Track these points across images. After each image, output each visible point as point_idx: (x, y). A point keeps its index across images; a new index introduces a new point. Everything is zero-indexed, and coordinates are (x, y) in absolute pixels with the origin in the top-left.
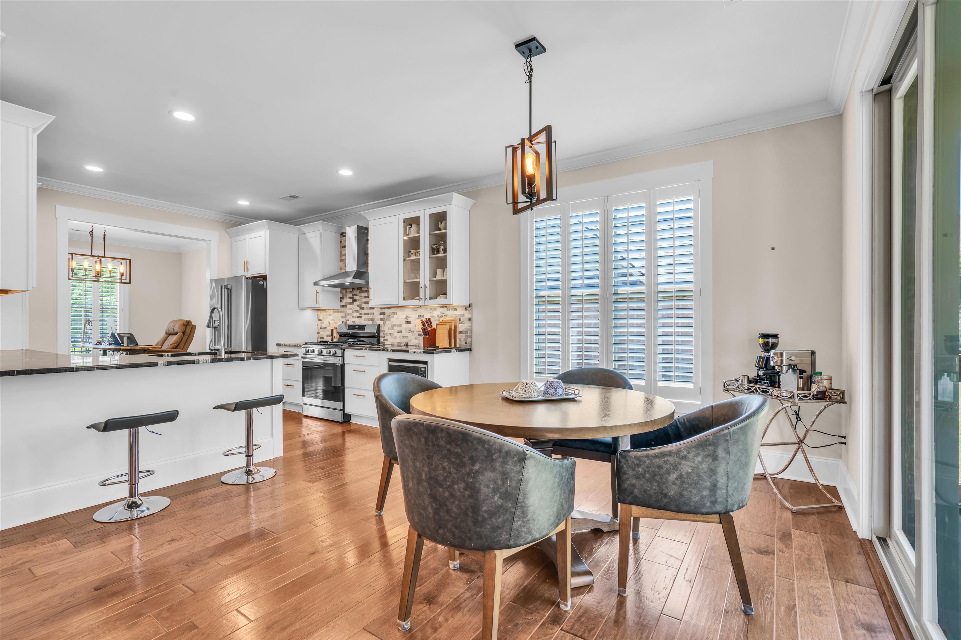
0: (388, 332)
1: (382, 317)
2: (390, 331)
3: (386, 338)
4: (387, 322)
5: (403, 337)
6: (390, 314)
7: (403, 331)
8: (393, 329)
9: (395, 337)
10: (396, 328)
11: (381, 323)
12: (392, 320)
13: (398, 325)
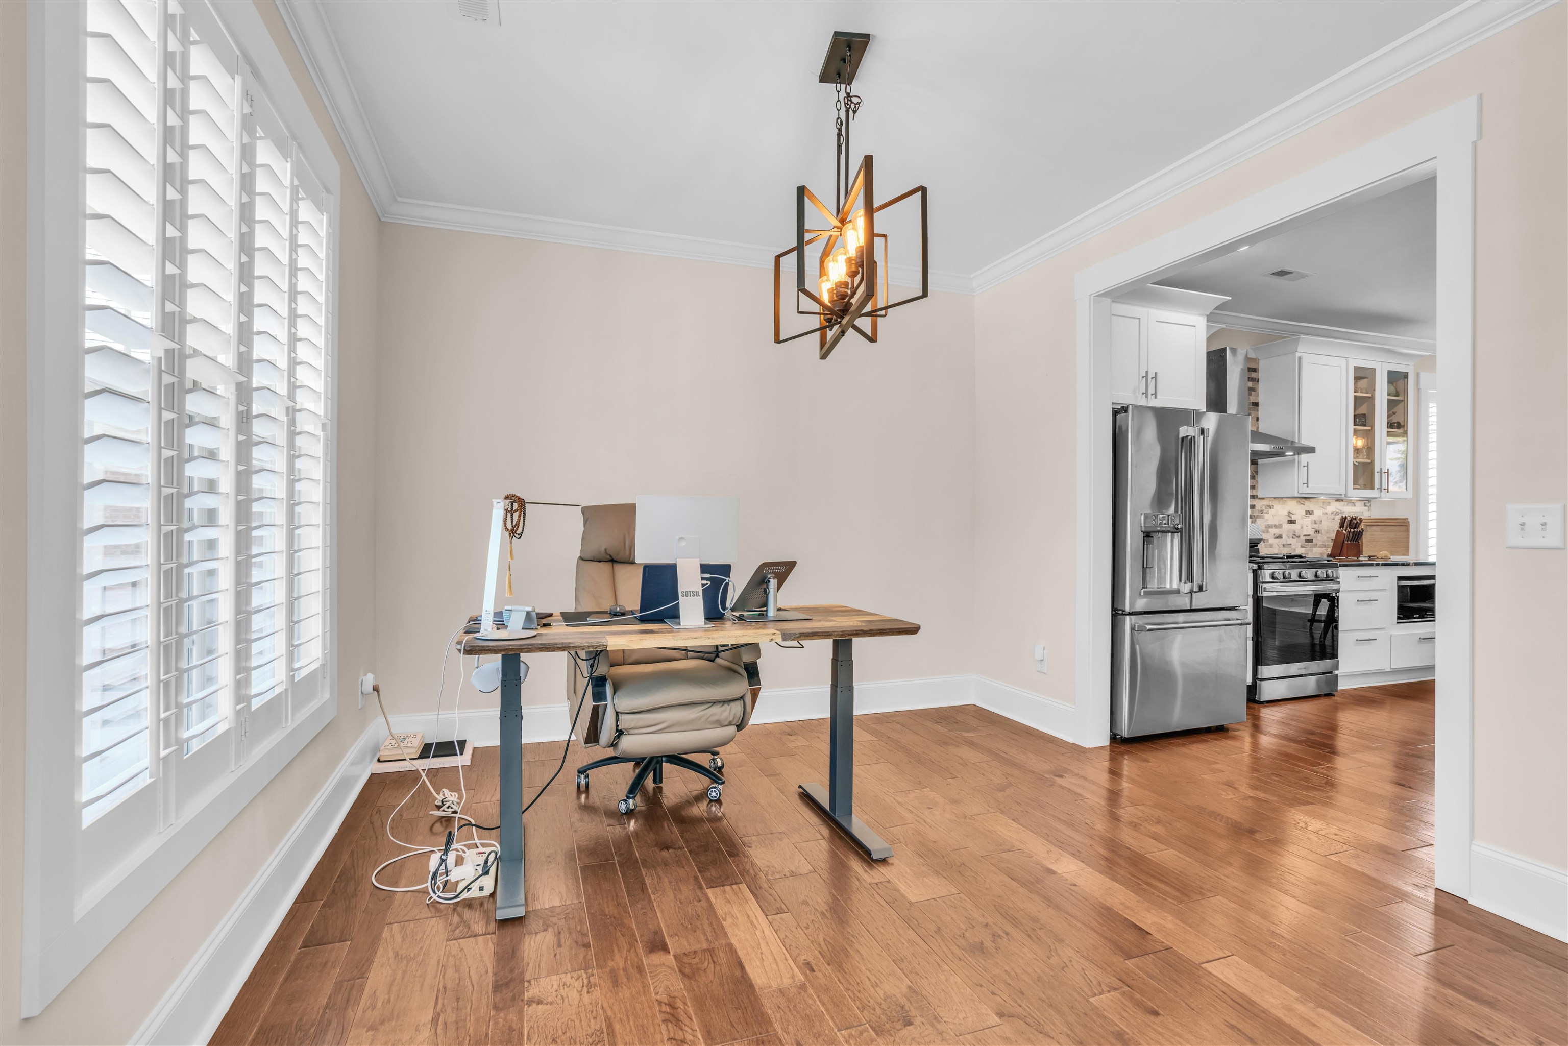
2: (1263, 536)
4: (1258, 521)
5: (1284, 545)
6: (1264, 508)
7: (1284, 536)
8: (1268, 532)
10: (1273, 531)
12: (1266, 518)
13: (1275, 525)
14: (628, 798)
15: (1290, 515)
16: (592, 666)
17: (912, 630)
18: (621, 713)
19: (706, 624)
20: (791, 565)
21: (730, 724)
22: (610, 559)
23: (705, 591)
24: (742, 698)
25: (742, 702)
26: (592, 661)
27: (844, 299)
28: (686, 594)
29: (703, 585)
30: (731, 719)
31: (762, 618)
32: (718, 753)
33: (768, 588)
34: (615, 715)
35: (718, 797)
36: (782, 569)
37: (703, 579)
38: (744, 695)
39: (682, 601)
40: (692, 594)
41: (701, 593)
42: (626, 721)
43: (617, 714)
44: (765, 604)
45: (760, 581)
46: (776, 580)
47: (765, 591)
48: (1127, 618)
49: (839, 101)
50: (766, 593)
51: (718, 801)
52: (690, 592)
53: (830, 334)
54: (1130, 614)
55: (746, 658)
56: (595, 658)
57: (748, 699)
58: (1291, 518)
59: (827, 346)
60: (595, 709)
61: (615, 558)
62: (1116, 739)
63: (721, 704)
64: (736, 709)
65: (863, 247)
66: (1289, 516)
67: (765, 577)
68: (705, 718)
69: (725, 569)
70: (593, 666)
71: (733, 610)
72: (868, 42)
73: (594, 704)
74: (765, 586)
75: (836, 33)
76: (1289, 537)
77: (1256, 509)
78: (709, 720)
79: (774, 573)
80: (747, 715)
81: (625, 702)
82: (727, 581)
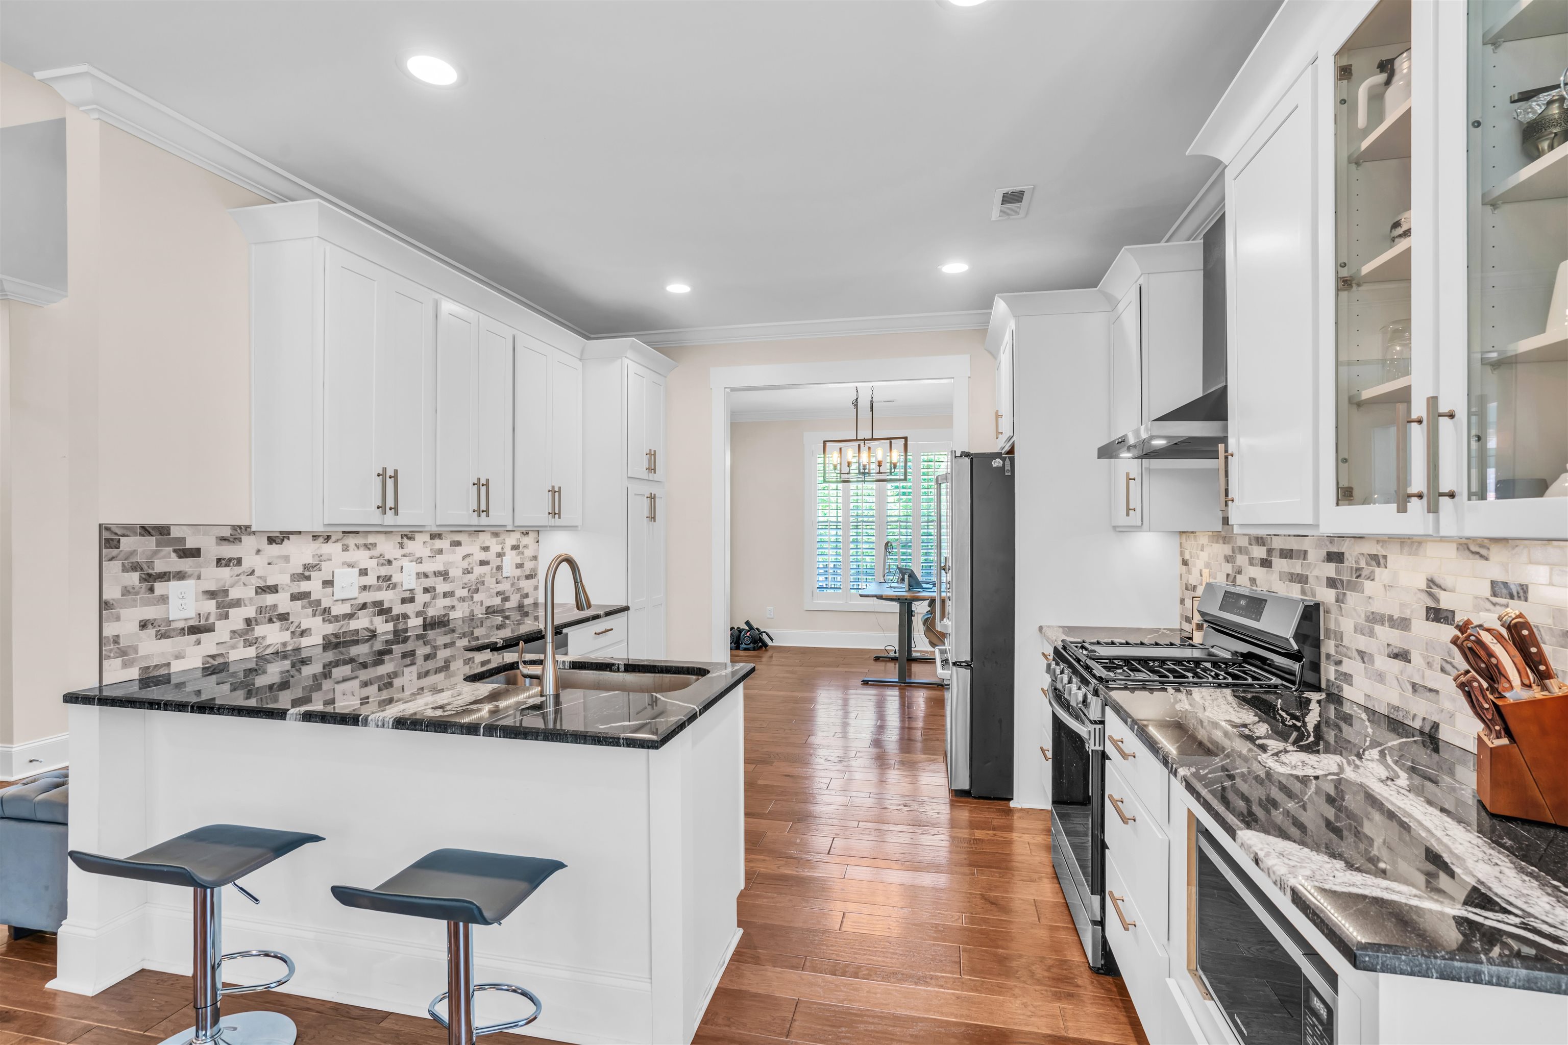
0: (1354, 646)
1: (1333, 575)
2: (1362, 642)
3: (1344, 668)
4: (1352, 598)
5: (1414, 686)
6: (1363, 564)
7: (1415, 656)
8: (1372, 634)
9: (1380, 677)
10: (1385, 634)
11: (1326, 596)
12: (1367, 592)
13: (1391, 618)
15: (1435, 590)
58: (1437, 601)
66: (1430, 594)
76: (1429, 665)
77: (1346, 564)
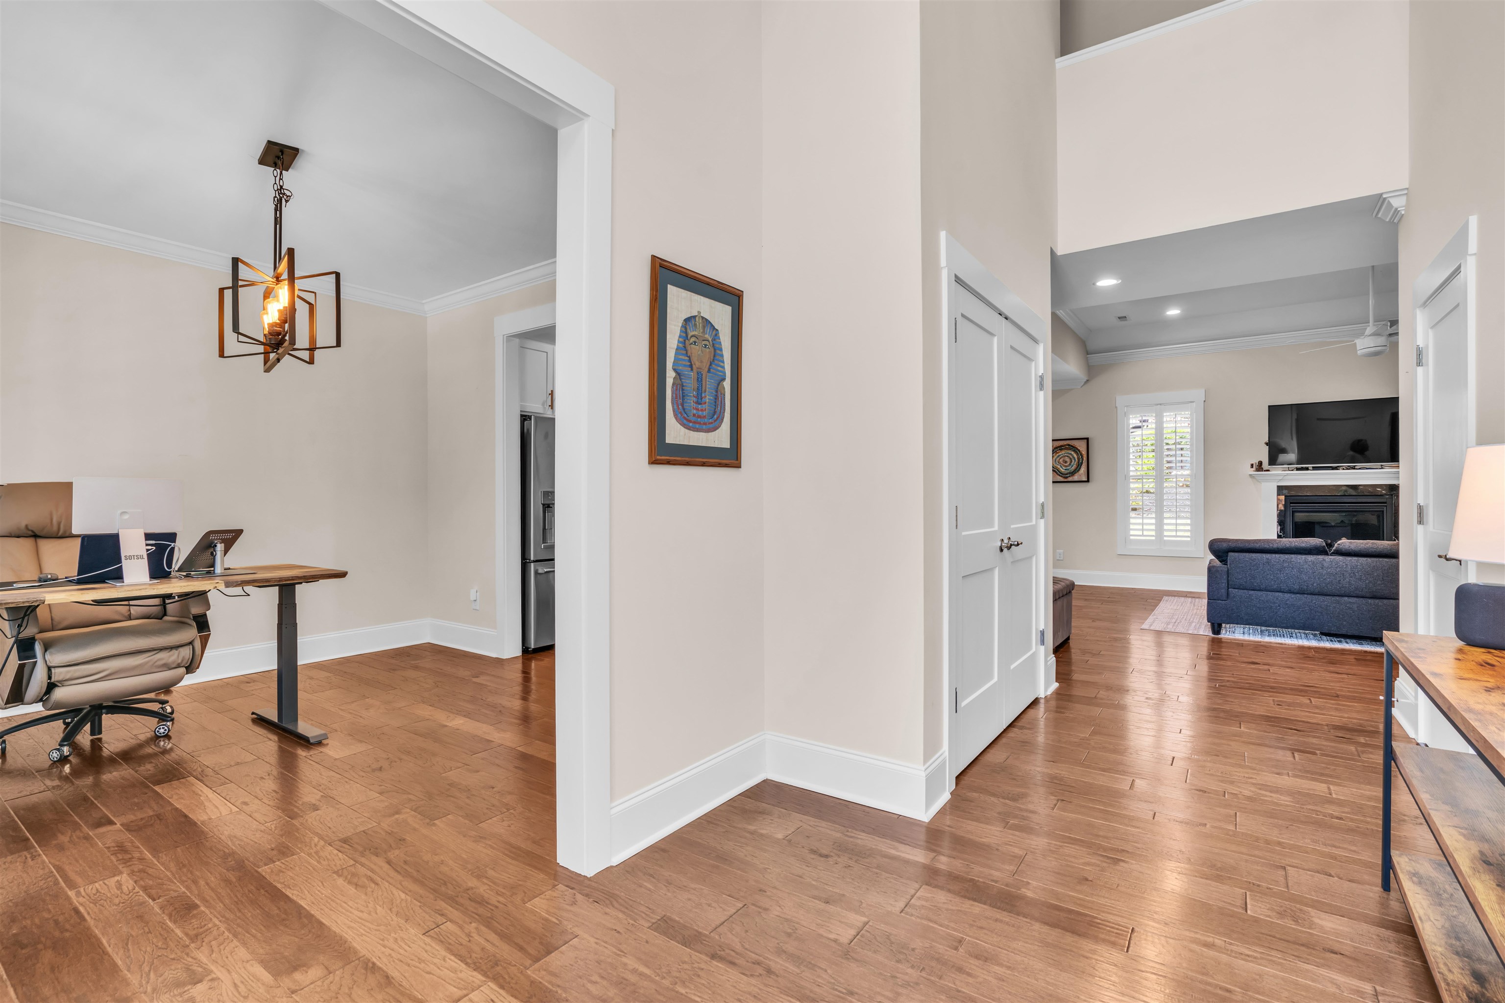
14: (61, 745)
16: (20, 626)
17: (342, 575)
18: (55, 667)
19: (150, 580)
20: (239, 532)
21: (179, 666)
22: (33, 534)
23: (149, 556)
24: (191, 643)
25: (191, 647)
26: (19, 621)
27: (279, 335)
28: (129, 558)
29: (148, 550)
30: (180, 661)
31: (210, 574)
32: (167, 702)
33: (215, 551)
34: (45, 670)
35: (166, 732)
36: (230, 536)
37: (147, 545)
38: (193, 641)
39: (126, 565)
40: (135, 557)
41: (145, 557)
42: (58, 674)
43: (49, 669)
44: (213, 565)
45: (206, 545)
46: (223, 544)
47: (212, 554)
48: (532, 564)
49: (275, 183)
50: (213, 555)
51: (167, 737)
52: (134, 556)
53: (272, 356)
54: (534, 561)
55: (195, 610)
56: (23, 618)
57: (198, 644)
59: (269, 364)
60: (21, 668)
61: (38, 534)
62: (526, 650)
63: (169, 650)
64: (186, 652)
65: (287, 307)
67: (212, 543)
68: (151, 663)
69: (172, 537)
70: (22, 626)
71: (180, 570)
72: (297, 154)
73: (19, 662)
74: (212, 550)
75: (269, 142)
78: (157, 664)
79: (221, 539)
80: (197, 658)
81: (56, 658)
82: (172, 546)
